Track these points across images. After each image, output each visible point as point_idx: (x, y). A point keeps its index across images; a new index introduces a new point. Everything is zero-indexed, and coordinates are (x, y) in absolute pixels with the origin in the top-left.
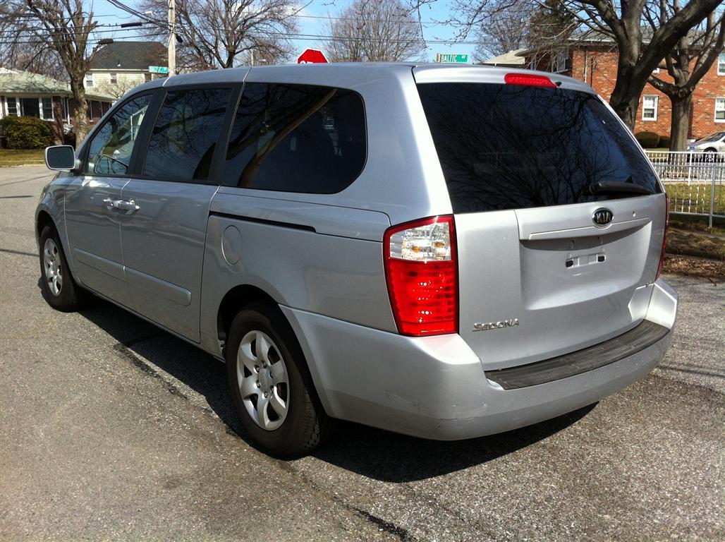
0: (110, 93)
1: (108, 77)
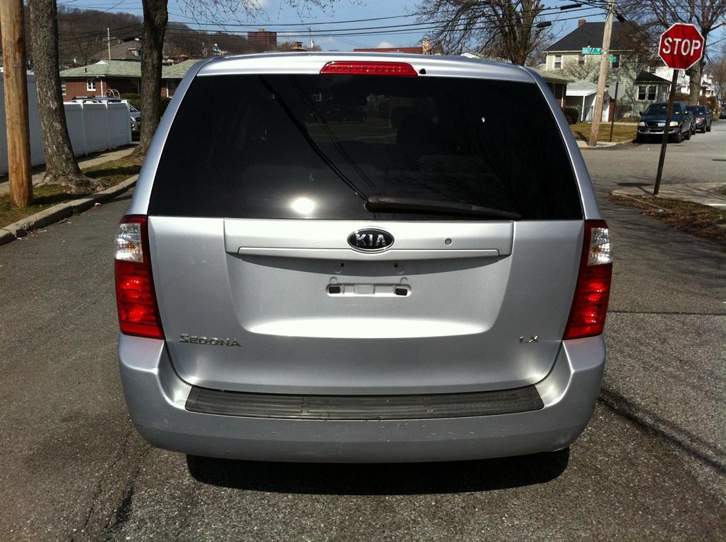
0: (574, 75)
1: (576, 58)
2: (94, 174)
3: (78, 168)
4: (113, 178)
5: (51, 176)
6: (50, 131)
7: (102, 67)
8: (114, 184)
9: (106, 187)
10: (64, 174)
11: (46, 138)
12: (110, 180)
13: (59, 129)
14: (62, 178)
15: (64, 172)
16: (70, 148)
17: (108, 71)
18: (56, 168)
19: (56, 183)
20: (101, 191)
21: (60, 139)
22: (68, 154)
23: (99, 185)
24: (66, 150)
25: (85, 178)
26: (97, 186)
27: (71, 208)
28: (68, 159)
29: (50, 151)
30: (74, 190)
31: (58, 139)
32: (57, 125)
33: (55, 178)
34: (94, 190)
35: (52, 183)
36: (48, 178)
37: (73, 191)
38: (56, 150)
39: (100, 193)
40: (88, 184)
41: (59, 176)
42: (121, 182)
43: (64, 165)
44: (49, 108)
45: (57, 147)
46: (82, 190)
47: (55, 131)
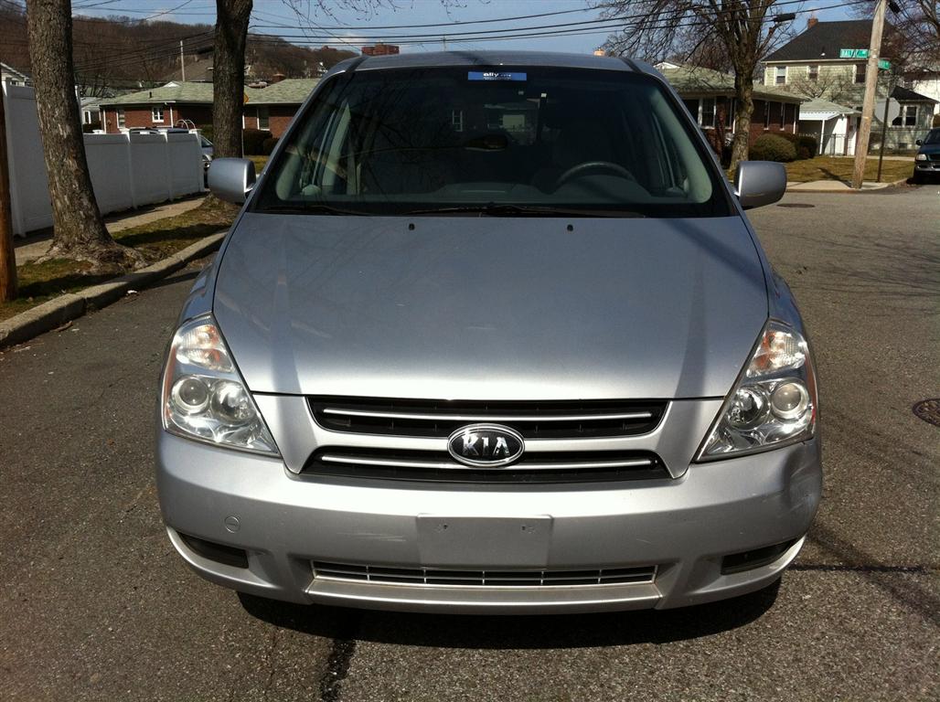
1: (807, 69)
2: (131, 240)
3: (105, 232)
4: (163, 245)
5: (61, 245)
6: (59, 172)
7: (171, 90)
8: (165, 256)
9: (150, 261)
10: (82, 242)
11: (52, 184)
12: (158, 249)
13: (73, 169)
14: (78, 248)
15: (82, 239)
16: (92, 199)
17: (180, 96)
18: (70, 232)
19: (69, 256)
20: (142, 269)
21: (76, 185)
22: (88, 209)
23: (138, 259)
24: (85, 204)
25: (117, 248)
26: (135, 261)
27: (83, 302)
28: (88, 218)
29: (59, 204)
30: (95, 267)
31: (71, 185)
32: (71, 164)
33: (68, 248)
34: (130, 266)
35: (61, 256)
36: (55, 248)
37: (93, 270)
38: (68, 203)
39: (140, 271)
40: (121, 256)
41: (74, 244)
42: (175, 252)
43: (82, 226)
44: (58, 135)
45: (71, 199)
46: (109, 268)
47: (68, 173)
